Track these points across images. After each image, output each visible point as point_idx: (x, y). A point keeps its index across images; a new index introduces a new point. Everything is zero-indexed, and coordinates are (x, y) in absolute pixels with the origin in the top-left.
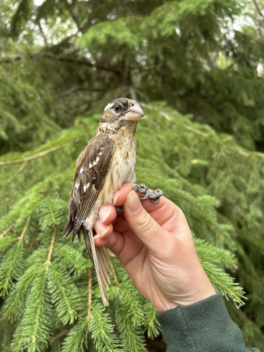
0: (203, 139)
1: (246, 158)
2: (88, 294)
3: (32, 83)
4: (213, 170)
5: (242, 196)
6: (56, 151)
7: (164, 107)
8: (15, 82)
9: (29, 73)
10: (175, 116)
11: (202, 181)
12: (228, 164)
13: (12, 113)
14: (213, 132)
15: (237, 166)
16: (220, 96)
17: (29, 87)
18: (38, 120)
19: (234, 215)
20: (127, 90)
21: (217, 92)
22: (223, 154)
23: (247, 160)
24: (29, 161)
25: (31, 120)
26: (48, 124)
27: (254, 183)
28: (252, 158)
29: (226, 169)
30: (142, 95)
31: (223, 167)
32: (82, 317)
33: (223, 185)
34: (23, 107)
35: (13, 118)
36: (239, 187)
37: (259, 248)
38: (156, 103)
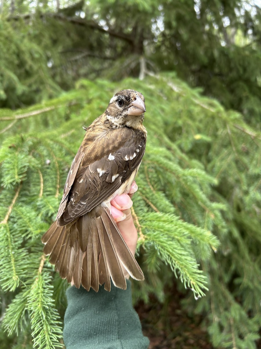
0: (210, 114)
1: (253, 138)
2: (40, 261)
3: (39, 43)
4: (216, 147)
5: (243, 176)
6: (49, 112)
7: (173, 78)
8: (22, 41)
9: (37, 32)
10: (183, 88)
11: (204, 159)
12: (232, 143)
13: (15, 73)
14: (221, 108)
15: (242, 146)
16: (233, 75)
17: (35, 47)
18: (42, 83)
19: (234, 198)
20: (138, 59)
21: (231, 70)
22: (229, 131)
23: (253, 140)
24: (20, 120)
25: (36, 82)
26: (52, 87)
27: (257, 164)
28: (259, 138)
29: (230, 148)
30: (152, 64)
31: (227, 144)
32: (27, 285)
33: (225, 164)
34: (27, 67)
35: (14, 78)
36: (242, 167)
37: (256, 233)
38: (165, 74)
